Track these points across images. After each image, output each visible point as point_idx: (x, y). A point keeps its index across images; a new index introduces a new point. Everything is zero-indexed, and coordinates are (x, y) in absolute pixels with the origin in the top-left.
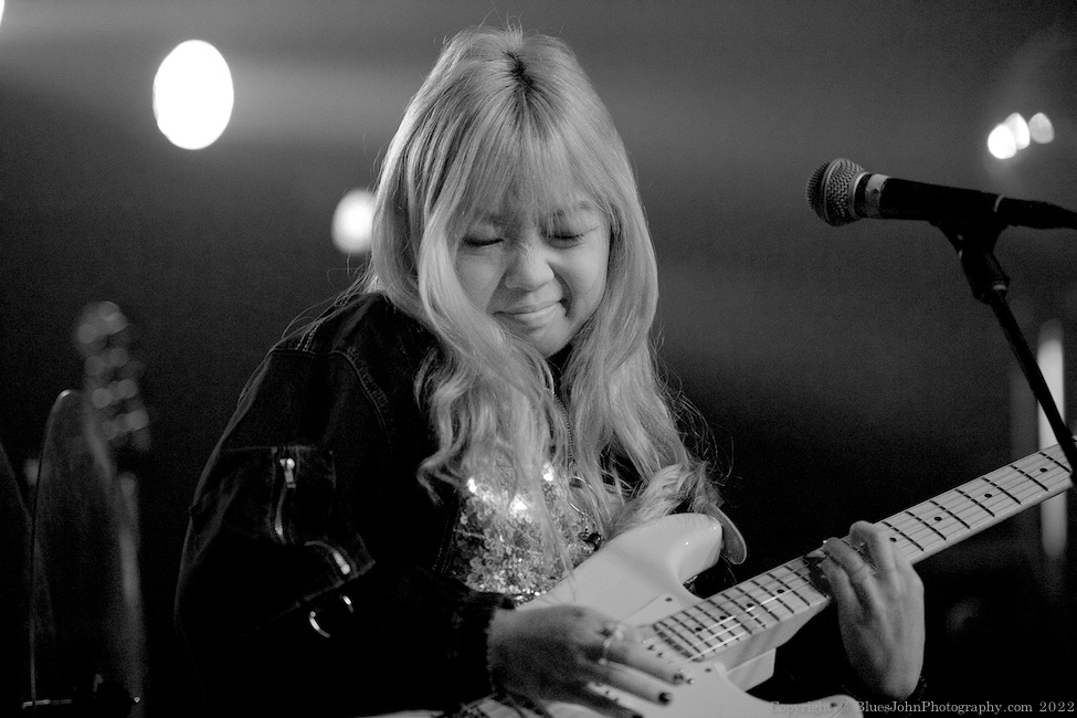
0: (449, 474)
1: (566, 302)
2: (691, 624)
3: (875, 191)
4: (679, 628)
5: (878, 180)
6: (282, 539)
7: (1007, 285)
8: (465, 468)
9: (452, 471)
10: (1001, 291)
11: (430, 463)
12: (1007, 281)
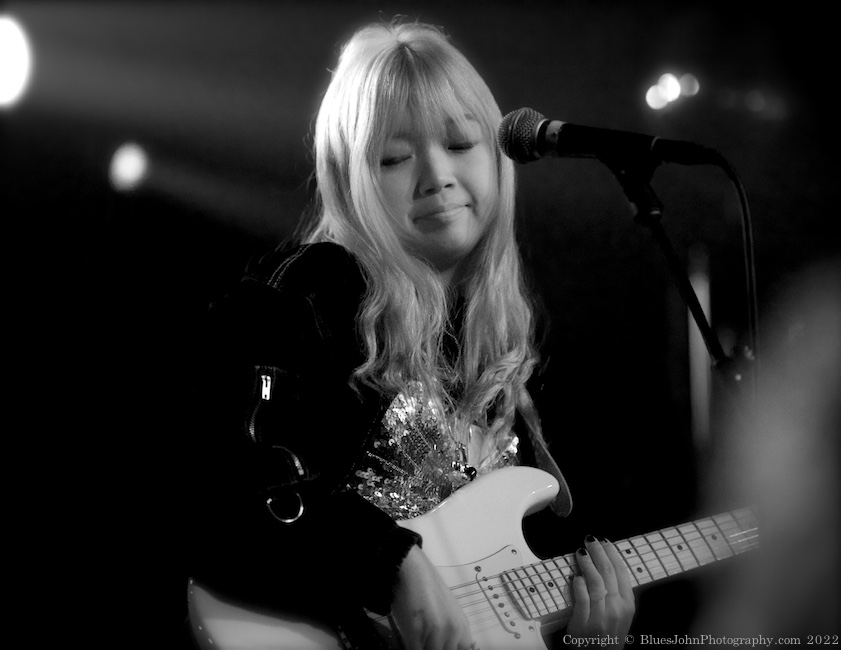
0: (373, 382)
1: (473, 205)
2: (527, 583)
3: (554, 135)
4: (519, 585)
5: (556, 125)
6: (254, 438)
7: (661, 210)
8: (385, 379)
9: (376, 381)
10: (657, 215)
11: (360, 371)
12: (661, 207)
